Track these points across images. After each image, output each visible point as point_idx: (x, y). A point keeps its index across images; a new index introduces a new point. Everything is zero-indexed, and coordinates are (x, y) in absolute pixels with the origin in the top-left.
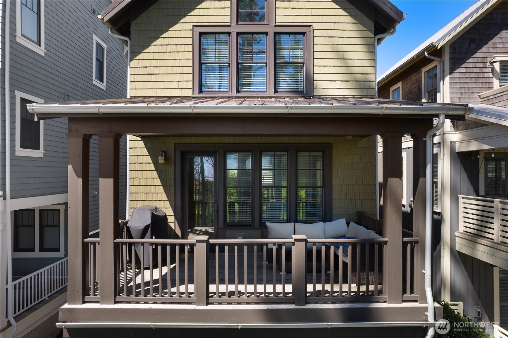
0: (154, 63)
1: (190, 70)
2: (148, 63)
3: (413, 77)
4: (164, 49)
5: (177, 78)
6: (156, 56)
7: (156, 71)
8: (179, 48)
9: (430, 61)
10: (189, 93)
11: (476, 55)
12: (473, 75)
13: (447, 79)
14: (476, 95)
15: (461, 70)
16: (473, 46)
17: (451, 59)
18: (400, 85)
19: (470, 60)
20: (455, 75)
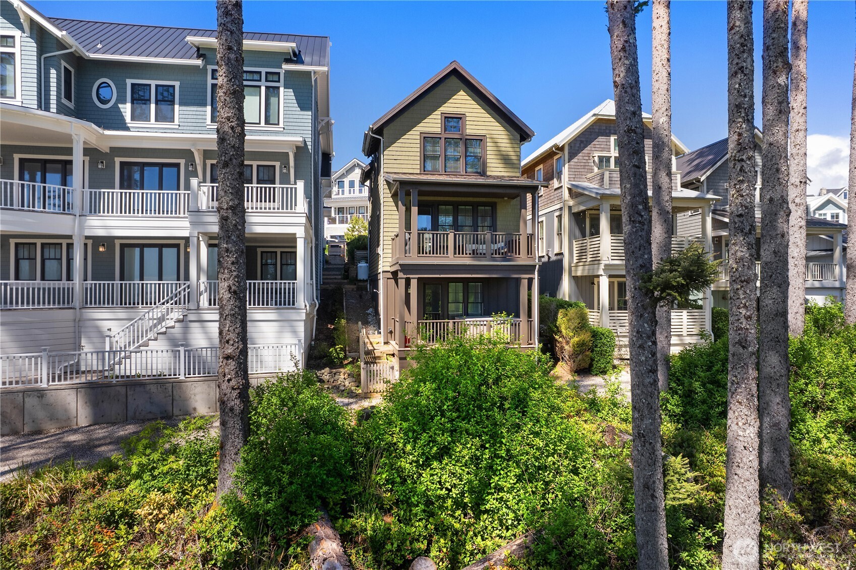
0: (398, 153)
1: (419, 158)
2: (394, 153)
3: (549, 162)
4: (403, 145)
5: (411, 162)
6: (399, 149)
7: (399, 158)
8: (412, 145)
9: (556, 154)
10: (418, 172)
11: (583, 151)
12: (582, 164)
13: (567, 166)
14: (584, 177)
15: (575, 160)
16: (582, 145)
17: (569, 153)
18: (541, 166)
19: (580, 154)
20: (571, 163)
